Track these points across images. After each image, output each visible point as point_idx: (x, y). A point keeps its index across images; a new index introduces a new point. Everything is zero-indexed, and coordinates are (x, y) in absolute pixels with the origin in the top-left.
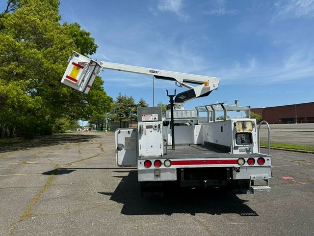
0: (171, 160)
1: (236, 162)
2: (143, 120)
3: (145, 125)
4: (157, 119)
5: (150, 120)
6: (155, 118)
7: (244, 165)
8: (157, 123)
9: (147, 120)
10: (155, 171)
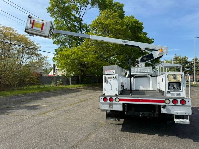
0: (120, 98)
1: (164, 102)
2: (106, 74)
3: (107, 76)
4: (115, 73)
5: (110, 73)
6: (113, 73)
7: (170, 104)
8: (114, 76)
9: (108, 74)
10: (110, 104)
